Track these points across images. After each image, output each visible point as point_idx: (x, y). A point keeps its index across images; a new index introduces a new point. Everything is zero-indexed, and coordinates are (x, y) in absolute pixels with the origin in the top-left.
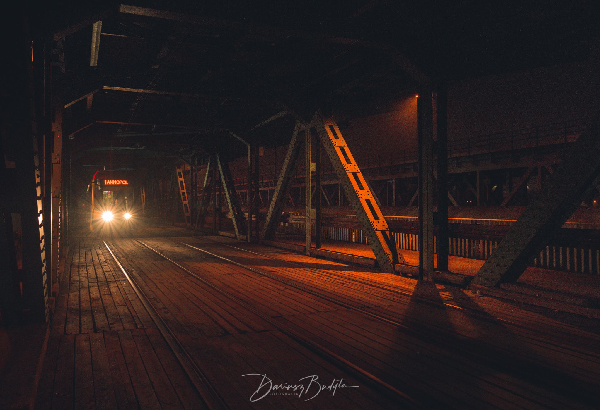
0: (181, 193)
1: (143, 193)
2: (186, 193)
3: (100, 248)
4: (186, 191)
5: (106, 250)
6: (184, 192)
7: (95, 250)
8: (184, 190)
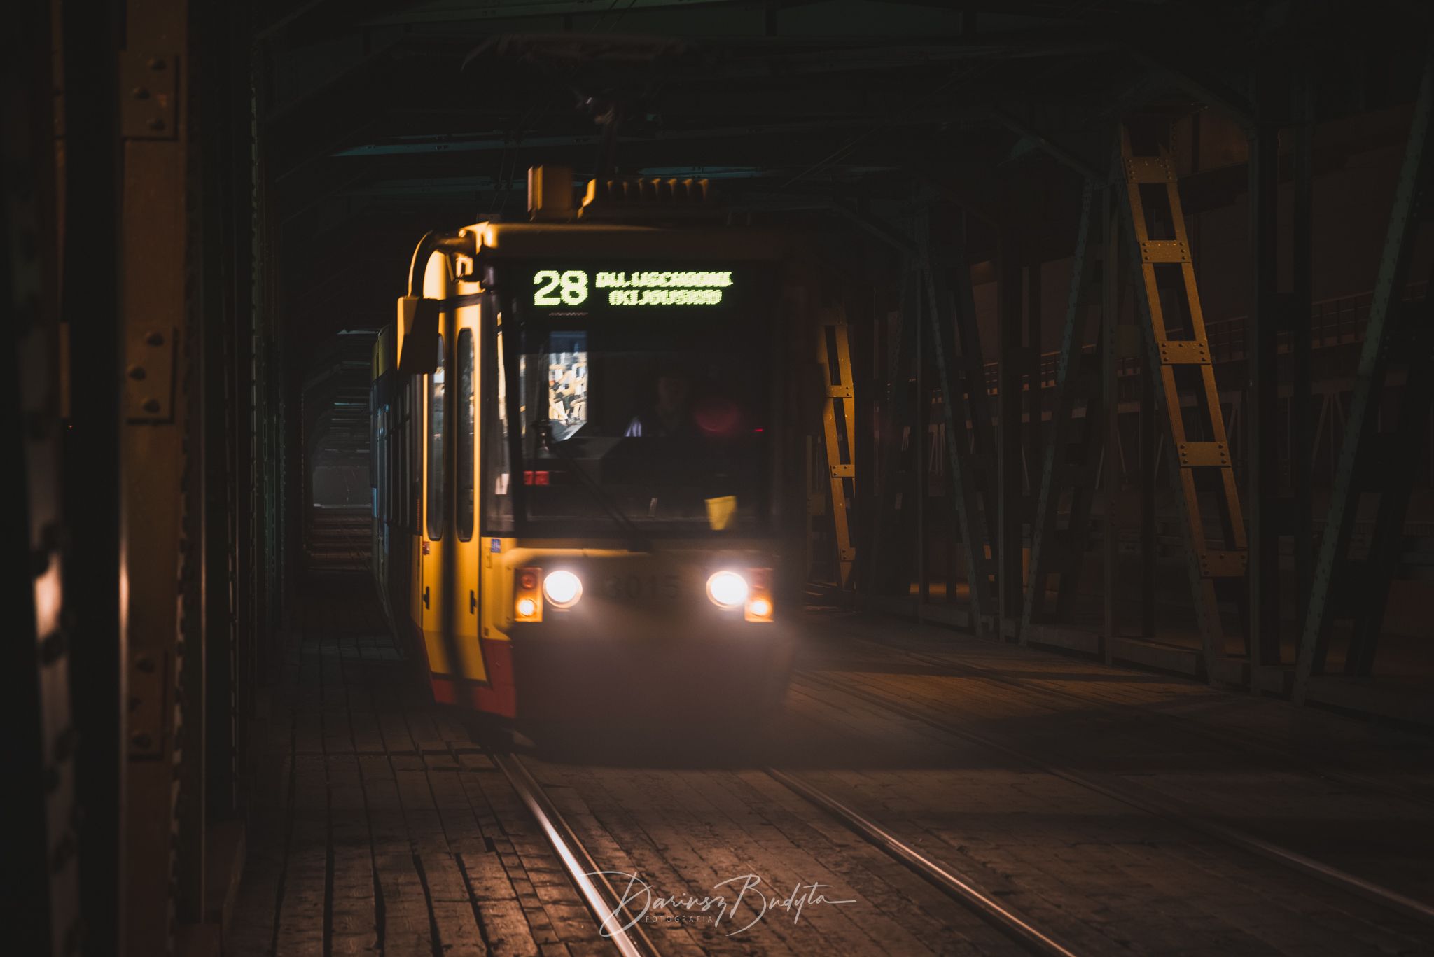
0: (1168, 375)
1: (837, 381)
2: (1208, 374)
3: (490, 846)
4: (1207, 356)
5: (541, 864)
6: (1197, 361)
7: (453, 863)
8: (1197, 350)
